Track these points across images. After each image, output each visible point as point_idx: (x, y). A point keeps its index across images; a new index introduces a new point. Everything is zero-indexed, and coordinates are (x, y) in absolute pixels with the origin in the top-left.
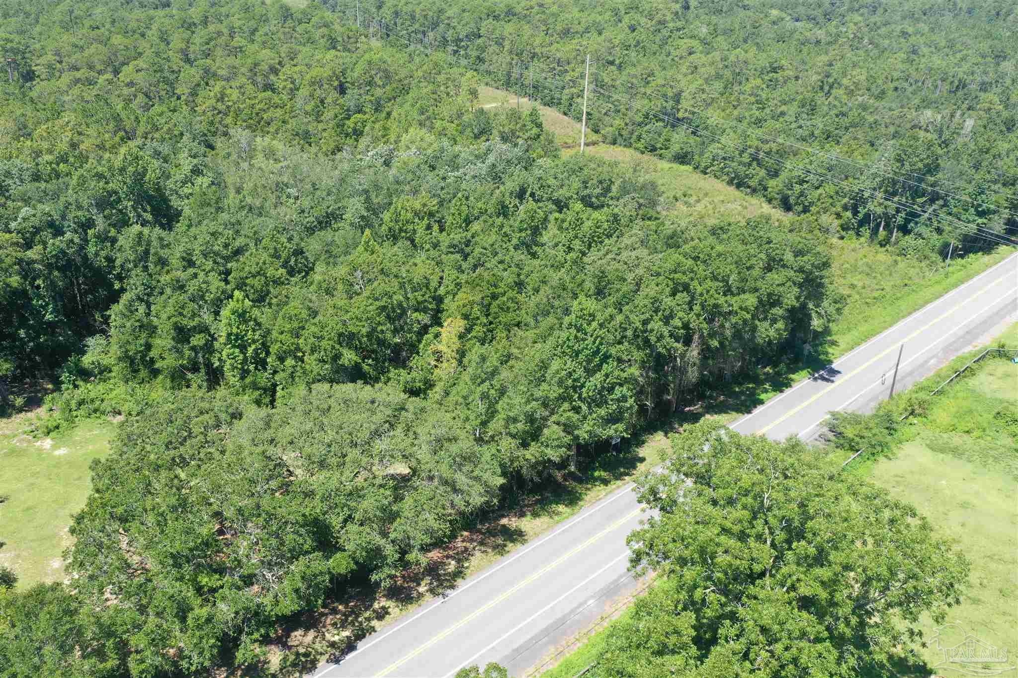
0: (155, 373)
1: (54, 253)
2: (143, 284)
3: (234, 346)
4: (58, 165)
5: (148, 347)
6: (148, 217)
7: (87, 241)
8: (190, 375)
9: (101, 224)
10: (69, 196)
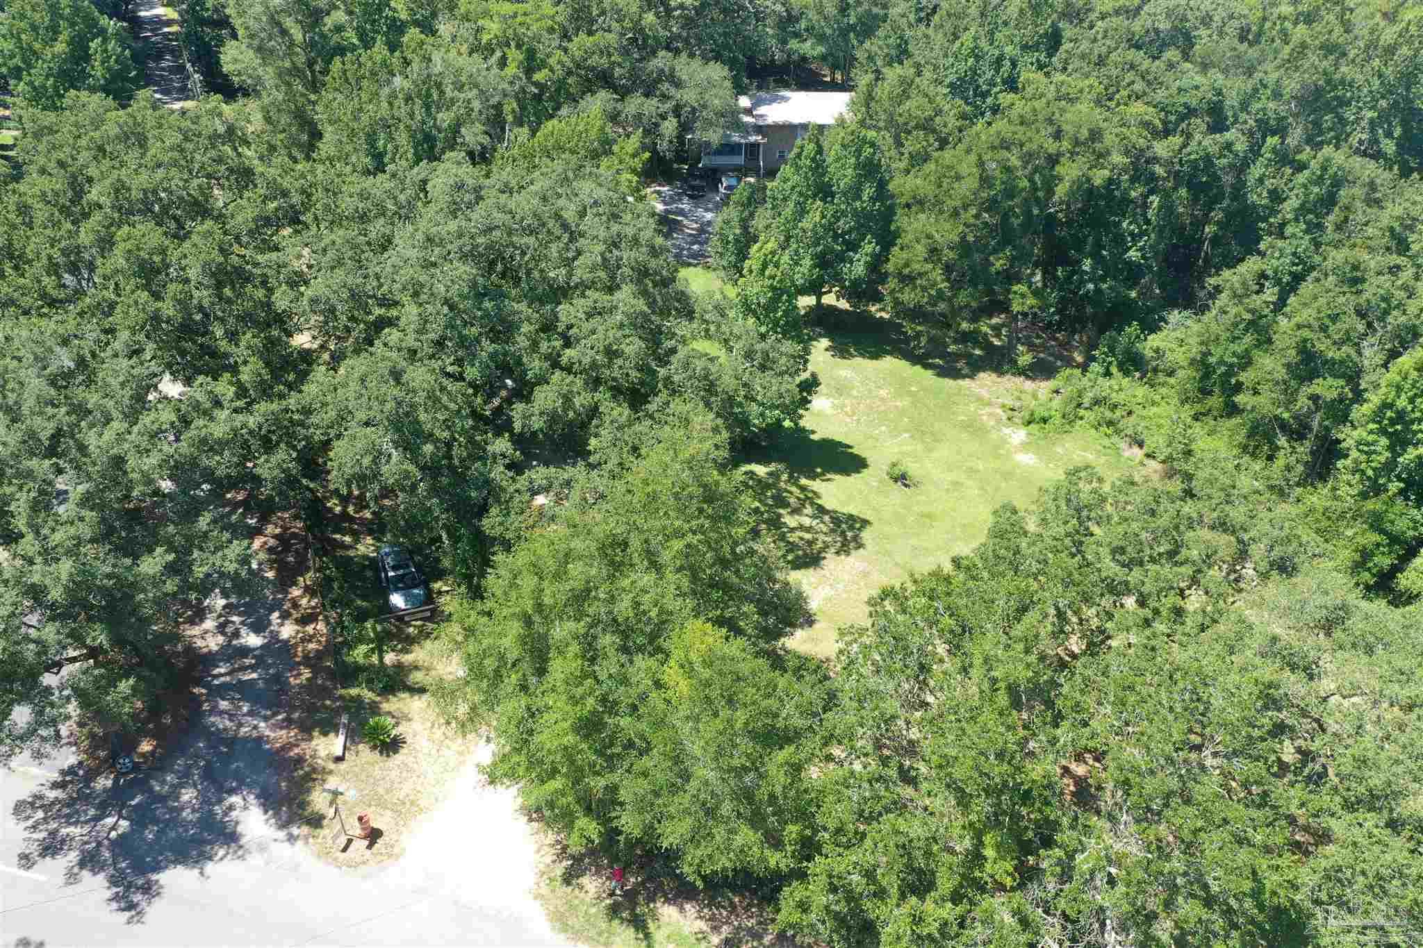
0: (1232, 410)
1: (1195, 157)
2: (1294, 254)
3: (1383, 432)
4: (1296, 23)
5: (1246, 361)
6: (1389, 147)
7: (1255, 150)
8: (1282, 441)
9: (1295, 136)
10: (1270, 73)
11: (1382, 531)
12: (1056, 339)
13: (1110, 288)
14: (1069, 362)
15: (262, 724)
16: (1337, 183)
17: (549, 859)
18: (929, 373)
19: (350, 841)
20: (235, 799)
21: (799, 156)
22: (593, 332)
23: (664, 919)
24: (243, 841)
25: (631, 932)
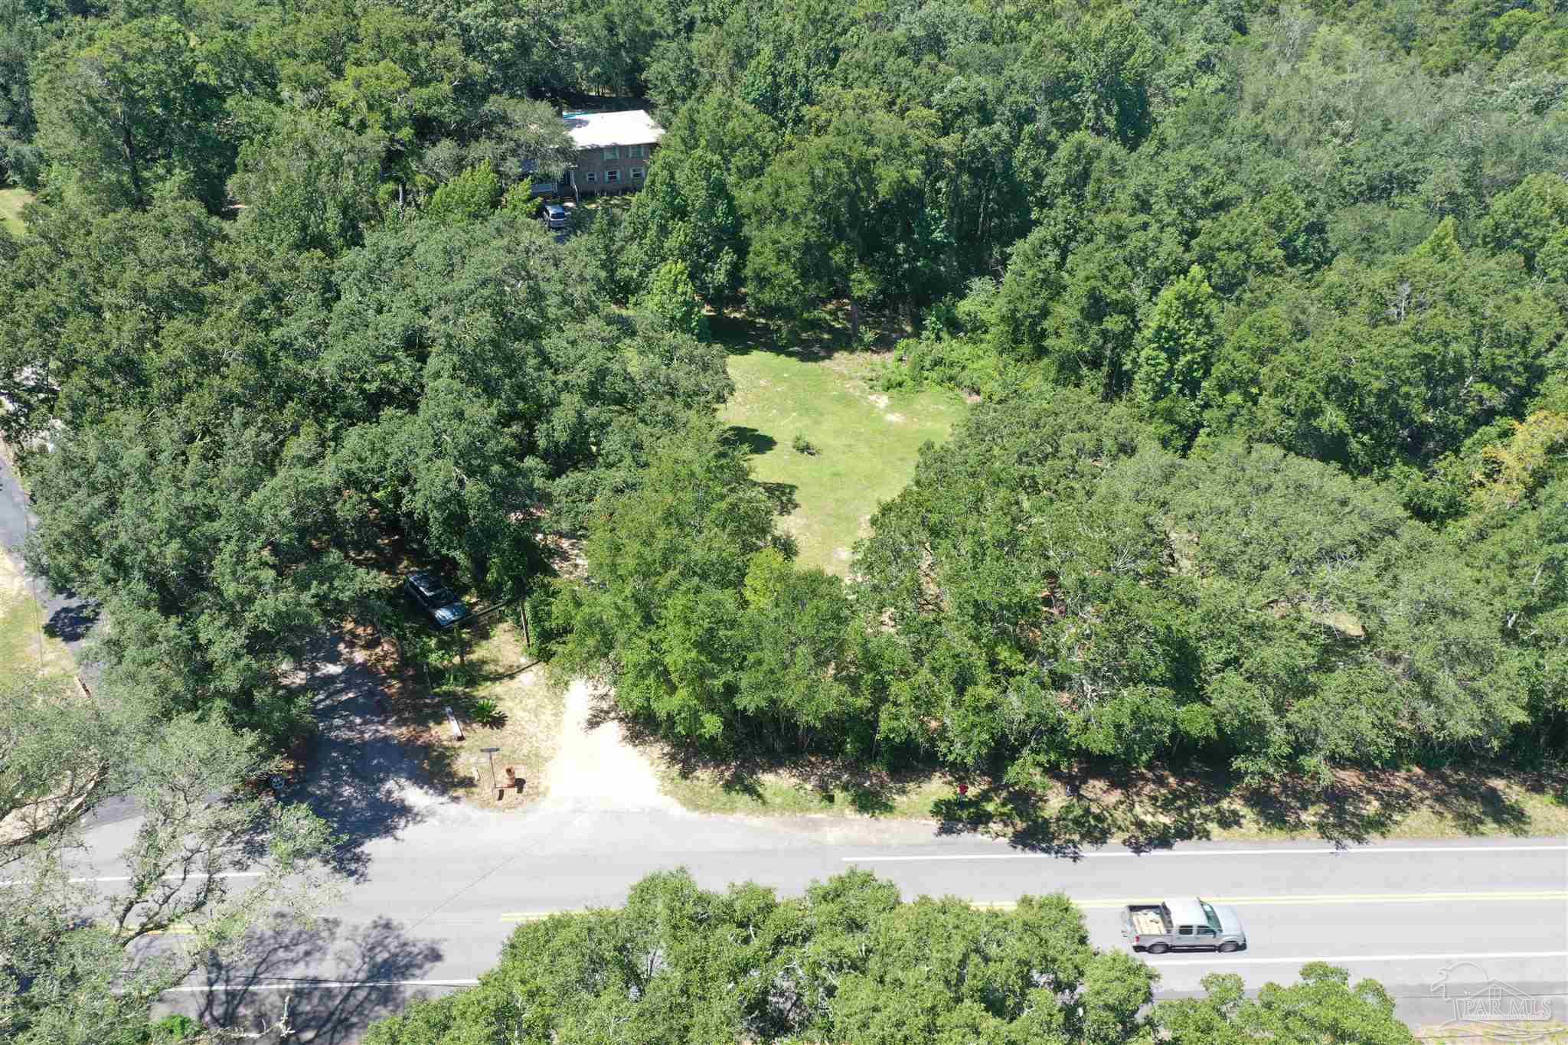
0: (1041, 352)
1: (972, 148)
2: (1065, 221)
3: (1161, 348)
4: (1019, 22)
5: (1045, 313)
6: (1111, 122)
7: (1017, 139)
8: (1084, 370)
9: (1043, 120)
10: (1015, 70)
11: (1172, 422)
12: (884, 316)
13: (924, 266)
14: (903, 334)
15: (381, 728)
16: (1090, 162)
17: (663, 767)
18: (794, 360)
19: (502, 793)
20: (390, 784)
21: (653, 182)
22: (583, 356)
23: (768, 784)
24: (416, 810)
25: (747, 797)
